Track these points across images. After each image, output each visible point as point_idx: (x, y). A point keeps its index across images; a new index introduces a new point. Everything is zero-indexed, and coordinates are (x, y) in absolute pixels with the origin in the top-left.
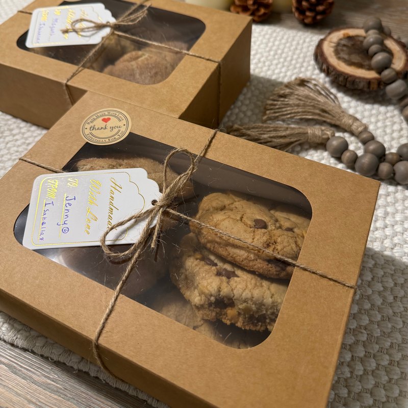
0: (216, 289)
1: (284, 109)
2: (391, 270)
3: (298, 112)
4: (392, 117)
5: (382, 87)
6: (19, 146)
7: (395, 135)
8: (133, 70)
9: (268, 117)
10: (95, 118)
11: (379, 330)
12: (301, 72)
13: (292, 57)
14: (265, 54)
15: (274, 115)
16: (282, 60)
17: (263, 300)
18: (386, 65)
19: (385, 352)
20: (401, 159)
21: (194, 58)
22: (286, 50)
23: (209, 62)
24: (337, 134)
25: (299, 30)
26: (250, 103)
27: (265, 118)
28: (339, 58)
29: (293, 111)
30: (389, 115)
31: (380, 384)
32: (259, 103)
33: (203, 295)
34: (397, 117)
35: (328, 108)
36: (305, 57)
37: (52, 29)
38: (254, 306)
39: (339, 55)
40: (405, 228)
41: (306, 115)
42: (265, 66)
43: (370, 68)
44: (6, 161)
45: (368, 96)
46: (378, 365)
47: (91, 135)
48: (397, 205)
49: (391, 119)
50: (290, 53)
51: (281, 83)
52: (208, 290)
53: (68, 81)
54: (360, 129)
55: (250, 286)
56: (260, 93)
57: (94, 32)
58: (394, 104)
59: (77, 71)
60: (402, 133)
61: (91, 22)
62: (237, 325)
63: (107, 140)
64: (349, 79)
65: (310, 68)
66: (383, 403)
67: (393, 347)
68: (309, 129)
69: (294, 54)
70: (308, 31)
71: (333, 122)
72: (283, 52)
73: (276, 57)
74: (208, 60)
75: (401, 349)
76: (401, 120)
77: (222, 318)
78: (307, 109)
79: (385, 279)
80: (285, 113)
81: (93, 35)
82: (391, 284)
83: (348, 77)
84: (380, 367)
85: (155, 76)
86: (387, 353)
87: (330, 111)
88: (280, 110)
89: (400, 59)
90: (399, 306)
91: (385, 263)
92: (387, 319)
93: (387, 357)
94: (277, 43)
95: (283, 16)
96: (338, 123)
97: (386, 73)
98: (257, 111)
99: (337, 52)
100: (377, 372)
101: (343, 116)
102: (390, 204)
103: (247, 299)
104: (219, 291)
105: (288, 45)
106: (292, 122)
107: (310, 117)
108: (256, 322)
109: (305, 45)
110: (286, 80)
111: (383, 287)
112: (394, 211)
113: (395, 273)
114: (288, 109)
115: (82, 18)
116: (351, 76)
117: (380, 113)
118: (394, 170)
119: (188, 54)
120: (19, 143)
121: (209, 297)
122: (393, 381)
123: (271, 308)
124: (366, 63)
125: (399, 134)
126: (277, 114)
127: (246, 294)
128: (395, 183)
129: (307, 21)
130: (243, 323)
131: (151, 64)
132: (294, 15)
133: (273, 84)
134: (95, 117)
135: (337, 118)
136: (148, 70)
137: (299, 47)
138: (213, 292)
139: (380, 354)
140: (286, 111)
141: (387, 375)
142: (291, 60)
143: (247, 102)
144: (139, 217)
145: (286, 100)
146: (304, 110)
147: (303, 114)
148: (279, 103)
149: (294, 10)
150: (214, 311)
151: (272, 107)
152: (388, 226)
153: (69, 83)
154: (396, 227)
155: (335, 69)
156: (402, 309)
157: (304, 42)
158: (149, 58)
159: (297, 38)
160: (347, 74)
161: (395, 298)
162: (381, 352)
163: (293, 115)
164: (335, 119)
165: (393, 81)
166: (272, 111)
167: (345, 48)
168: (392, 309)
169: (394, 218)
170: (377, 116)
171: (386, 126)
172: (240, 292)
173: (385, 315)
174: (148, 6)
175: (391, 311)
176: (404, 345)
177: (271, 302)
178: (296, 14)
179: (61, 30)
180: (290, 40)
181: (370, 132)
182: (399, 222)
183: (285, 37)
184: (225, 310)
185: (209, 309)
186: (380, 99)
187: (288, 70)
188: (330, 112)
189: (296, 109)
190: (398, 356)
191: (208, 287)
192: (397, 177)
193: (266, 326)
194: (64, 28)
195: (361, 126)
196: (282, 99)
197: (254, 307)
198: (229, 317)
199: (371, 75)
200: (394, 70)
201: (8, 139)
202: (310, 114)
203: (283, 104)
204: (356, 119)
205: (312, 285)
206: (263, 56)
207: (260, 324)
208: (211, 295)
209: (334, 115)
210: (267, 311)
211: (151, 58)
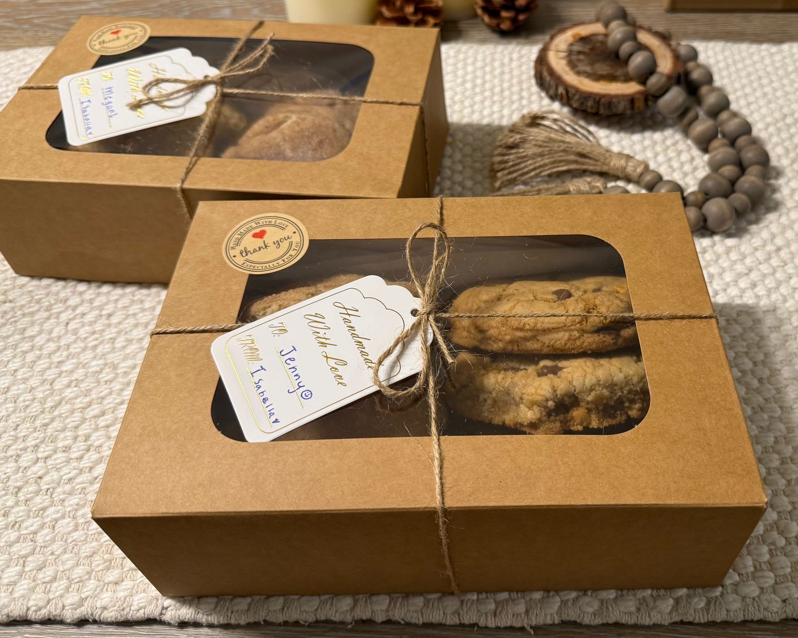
0: (550, 390)
1: (522, 165)
2: (742, 347)
3: (545, 165)
4: (675, 144)
5: (650, 103)
6: (91, 323)
7: (687, 168)
8: (278, 145)
9: (502, 183)
10: (239, 237)
11: (754, 427)
12: (523, 107)
13: (501, 85)
14: (458, 89)
15: (510, 177)
16: (487, 94)
17: (613, 379)
18: (650, 70)
19: (771, 452)
20: (708, 197)
21: (378, 105)
22: (488, 77)
23: (403, 107)
24: (611, 184)
25: (497, 43)
26: (464, 167)
27: (497, 184)
28: (579, 73)
29: (537, 165)
30: (669, 142)
31: (778, 491)
32: (478, 165)
33: (535, 406)
34: (681, 143)
35: (586, 151)
36: (520, 83)
37: (108, 105)
38: (605, 390)
39: (577, 69)
40: (742, 289)
41: (558, 167)
42: (465, 107)
43: (627, 79)
44: (79, 354)
45: (631, 122)
46: (768, 469)
47: (248, 263)
48: (720, 261)
49: (673, 148)
50: (496, 81)
51: (500, 128)
52: (540, 396)
53: (183, 181)
54: (639, 170)
55: (589, 370)
56: (474, 150)
57: (188, 97)
58: (672, 126)
59: (190, 164)
60: (695, 163)
61: (176, 81)
62: (591, 427)
63: (281, 262)
64: (603, 100)
65: (534, 98)
66: (790, 512)
67: (778, 441)
68: (570, 185)
69: (502, 81)
70: (510, 43)
71: (598, 169)
72: (484, 82)
73: (478, 90)
74: (401, 104)
75: (789, 441)
76: (689, 145)
77: (569, 427)
78: (557, 157)
79: (739, 361)
80: (526, 170)
81: (188, 101)
82: (749, 365)
83: (600, 100)
84: (772, 471)
85: (321, 148)
86: (773, 452)
87: (589, 153)
88: (517, 168)
89: (665, 56)
90: (770, 390)
91: (732, 341)
92: (760, 410)
93: (776, 456)
94: (470, 69)
95: (463, 25)
96: (605, 169)
97: (653, 80)
98: (479, 178)
99: (572, 65)
100: (770, 477)
101: (610, 156)
102: (712, 263)
103: (593, 385)
104: (555, 391)
105: (488, 69)
106: (538, 182)
107: (564, 168)
108: (613, 412)
109: (515, 64)
110: (505, 122)
111: (740, 371)
112: (720, 270)
113: (749, 349)
114: (529, 162)
115: (156, 78)
116: (604, 96)
117: (655, 143)
118: (703, 215)
119: (365, 102)
120: (90, 317)
121: (545, 404)
122: (793, 482)
123: (626, 385)
124: (619, 72)
125: (692, 167)
126: (515, 175)
127: (590, 380)
128: (709, 233)
129: (505, 26)
130: (598, 420)
131: (308, 129)
132: (483, 20)
133: (490, 132)
134: (237, 236)
135: (602, 161)
136: (305, 139)
137: (507, 69)
138: (548, 395)
139: (766, 455)
140: (526, 167)
141: (783, 478)
142: (502, 91)
143: (459, 167)
144: (406, 336)
145: (521, 150)
146: (552, 160)
147: (553, 166)
148: (512, 157)
149: (479, 11)
150: (556, 420)
151: (503, 166)
152: (719, 292)
153: (187, 186)
154: (729, 291)
155: (577, 90)
156: (774, 392)
157: (511, 60)
158: (300, 121)
159: (497, 56)
160: (597, 94)
161: (760, 380)
162: (766, 452)
163: (538, 171)
164: (599, 163)
165: (665, 91)
166: (506, 172)
167: (582, 57)
168: (762, 396)
169: (722, 279)
170: (653, 148)
171: (670, 160)
172: (580, 381)
173: (755, 405)
174: (268, 38)
175: (761, 399)
176: (790, 435)
177: (623, 377)
178: (486, 19)
179: (128, 105)
180: (488, 60)
181: (653, 171)
182: (732, 283)
183: (480, 57)
184: (570, 414)
185: (549, 421)
186: (650, 123)
187: (502, 107)
188: (591, 156)
189: (540, 161)
190: (788, 451)
191: (539, 391)
192: (711, 223)
193: (627, 414)
194: (131, 100)
195: (639, 166)
196: (514, 151)
197: (606, 392)
198: (578, 421)
199: (632, 88)
200: (662, 74)
201: (64, 317)
202: (564, 163)
203: (518, 158)
204: (629, 157)
205: (665, 332)
206: (456, 93)
207: (619, 412)
208: (547, 400)
209: (597, 158)
210: (622, 392)
211: (303, 119)
